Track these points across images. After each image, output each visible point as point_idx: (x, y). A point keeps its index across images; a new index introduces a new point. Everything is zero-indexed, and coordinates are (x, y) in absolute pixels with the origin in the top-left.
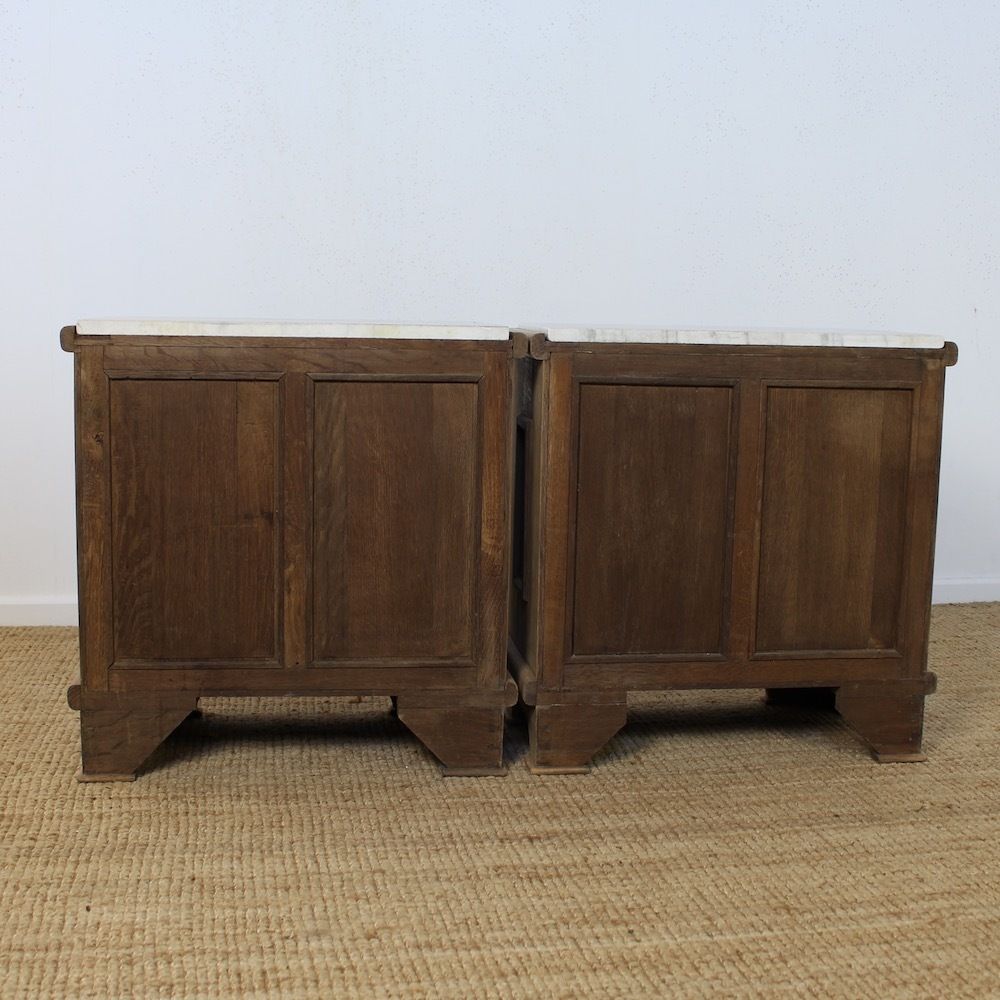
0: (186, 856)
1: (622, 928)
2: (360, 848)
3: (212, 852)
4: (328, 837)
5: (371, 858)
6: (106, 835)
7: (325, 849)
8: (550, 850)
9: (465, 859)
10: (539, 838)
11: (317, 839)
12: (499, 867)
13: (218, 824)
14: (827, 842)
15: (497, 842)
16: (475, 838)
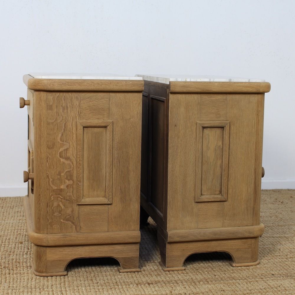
0: (9, 291)
2: (80, 287)
3: (20, 289)
4: (67, 283)
5: (84, 291)
7: (66, 288)
8: (157, 288)
10: (152, 283)
11: (62, 284)
13: (22, 278)
14: (269, 285)
15: (135, 285)
16: (126, 283)
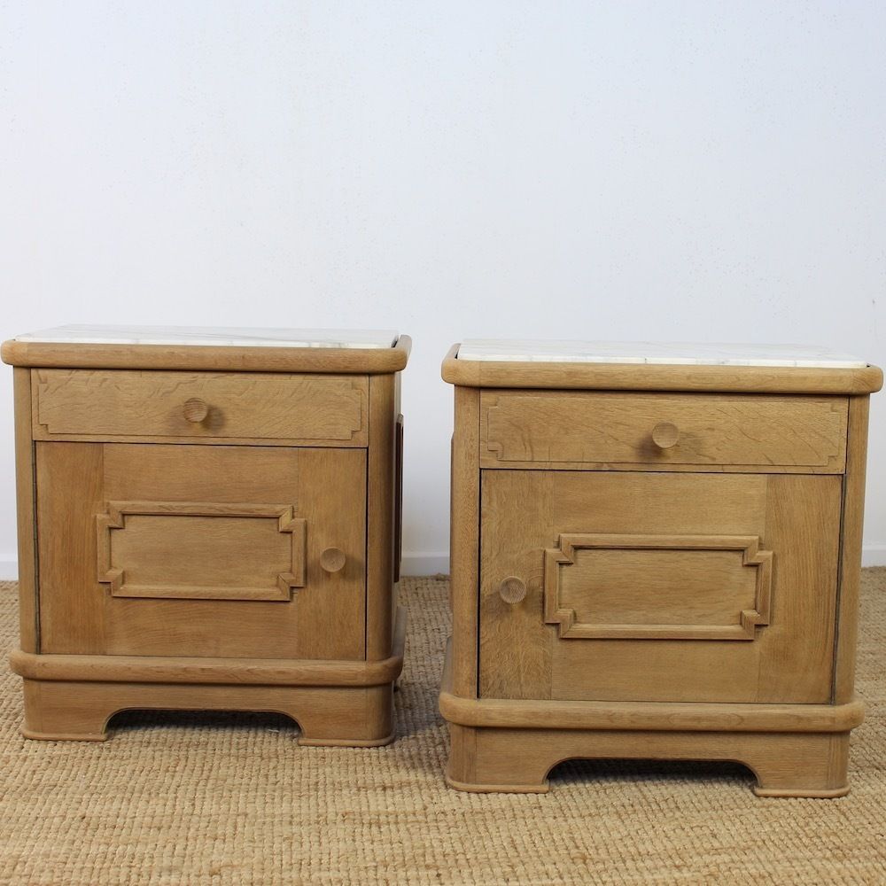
0: (84, 796)
1: (433, 872)
2: (235, 792)
3: (108, 793)
4: (211, 782)
5: (241, 802)
6: (24, 776)
10: (392, 788)
11: (201, 783)
12: (346, 814)
13: (121, 768)
15: (354, 790)
16: (337, 786)
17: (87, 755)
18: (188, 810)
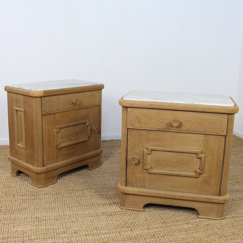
0: (35, 211)
1: (129, 229)
2: (73, 208)
3: (41, 210)
4: (66, 205)
5: (76, 211)
6: (17, 206)
7: (65, 208)
8: (114, 207)
9: (96, 210)
10: (112, 204)
11: (64, 205)
12: (103, 213)
13: (42, 202)
15: (103, 206)
16: (98, 204)
17: (32, 198)
18: (63, 214)
